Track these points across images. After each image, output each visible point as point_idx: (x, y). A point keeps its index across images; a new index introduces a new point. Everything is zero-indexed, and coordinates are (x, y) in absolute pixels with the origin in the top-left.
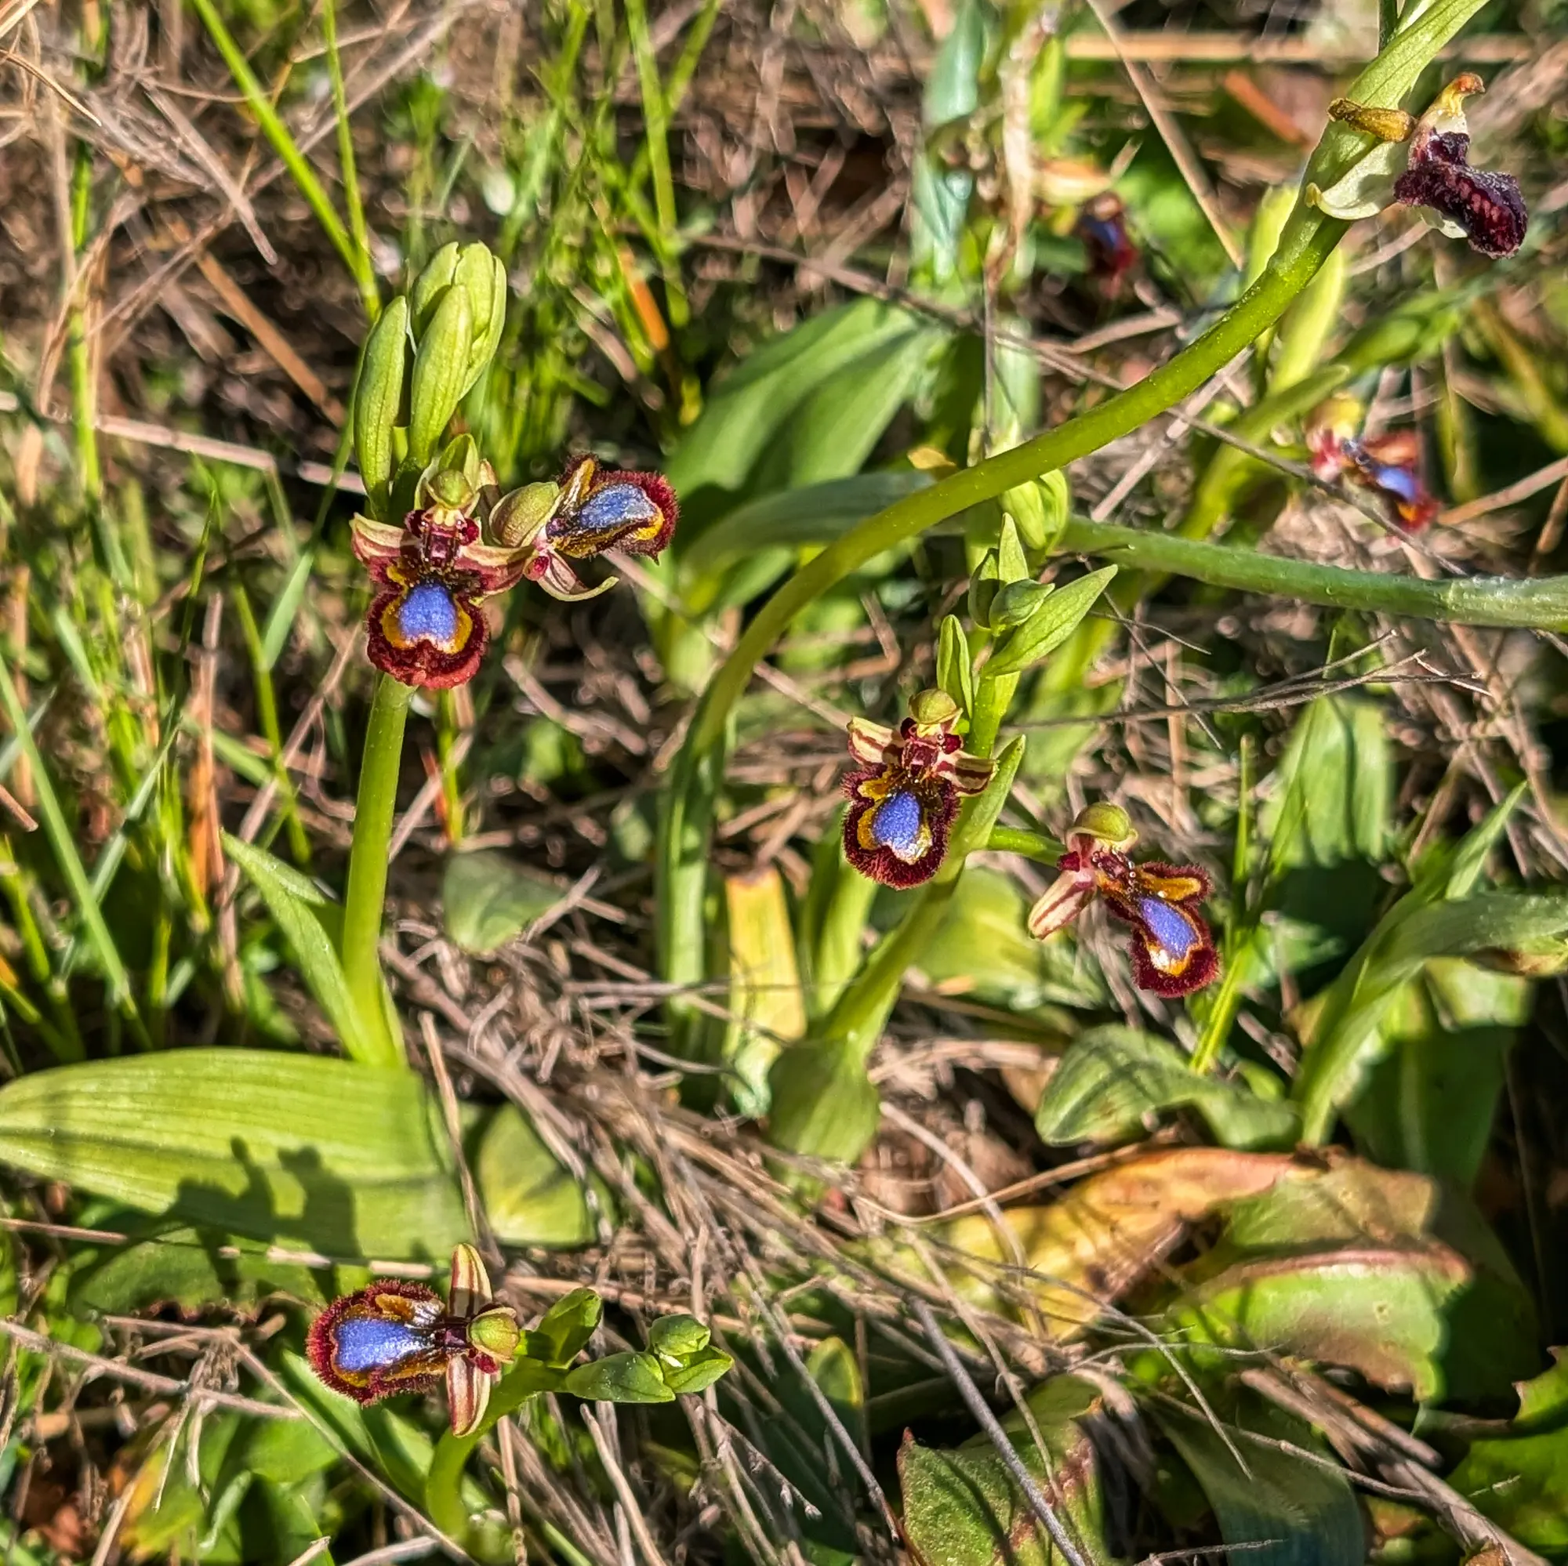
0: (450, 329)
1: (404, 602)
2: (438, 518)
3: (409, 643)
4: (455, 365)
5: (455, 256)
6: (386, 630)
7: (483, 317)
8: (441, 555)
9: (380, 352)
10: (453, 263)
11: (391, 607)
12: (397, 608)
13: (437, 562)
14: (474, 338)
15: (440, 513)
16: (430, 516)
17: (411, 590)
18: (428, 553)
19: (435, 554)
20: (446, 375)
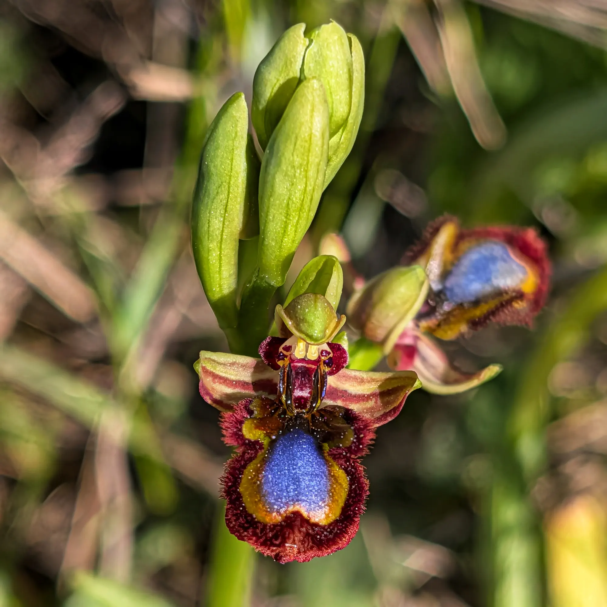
0: (304, 133)
1: (264, 461)
2: (299, 352)
3: (276, 518)
4: (312, 173)
5: (303, 41)
6: (247, 500)
7: (341, 111)
8: (305, 393)
9: (218, 162)
10: (301, 49)
11: (250, 469)
12: (258, 471)
13: (301, 402)
14: (332, 135)
15: (301, 345)
16: (288, 349)
17: (272, 443)
18: (289, 392)
19: (298, 393)
20: (301, 187)
